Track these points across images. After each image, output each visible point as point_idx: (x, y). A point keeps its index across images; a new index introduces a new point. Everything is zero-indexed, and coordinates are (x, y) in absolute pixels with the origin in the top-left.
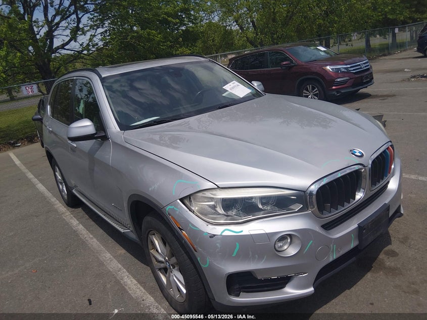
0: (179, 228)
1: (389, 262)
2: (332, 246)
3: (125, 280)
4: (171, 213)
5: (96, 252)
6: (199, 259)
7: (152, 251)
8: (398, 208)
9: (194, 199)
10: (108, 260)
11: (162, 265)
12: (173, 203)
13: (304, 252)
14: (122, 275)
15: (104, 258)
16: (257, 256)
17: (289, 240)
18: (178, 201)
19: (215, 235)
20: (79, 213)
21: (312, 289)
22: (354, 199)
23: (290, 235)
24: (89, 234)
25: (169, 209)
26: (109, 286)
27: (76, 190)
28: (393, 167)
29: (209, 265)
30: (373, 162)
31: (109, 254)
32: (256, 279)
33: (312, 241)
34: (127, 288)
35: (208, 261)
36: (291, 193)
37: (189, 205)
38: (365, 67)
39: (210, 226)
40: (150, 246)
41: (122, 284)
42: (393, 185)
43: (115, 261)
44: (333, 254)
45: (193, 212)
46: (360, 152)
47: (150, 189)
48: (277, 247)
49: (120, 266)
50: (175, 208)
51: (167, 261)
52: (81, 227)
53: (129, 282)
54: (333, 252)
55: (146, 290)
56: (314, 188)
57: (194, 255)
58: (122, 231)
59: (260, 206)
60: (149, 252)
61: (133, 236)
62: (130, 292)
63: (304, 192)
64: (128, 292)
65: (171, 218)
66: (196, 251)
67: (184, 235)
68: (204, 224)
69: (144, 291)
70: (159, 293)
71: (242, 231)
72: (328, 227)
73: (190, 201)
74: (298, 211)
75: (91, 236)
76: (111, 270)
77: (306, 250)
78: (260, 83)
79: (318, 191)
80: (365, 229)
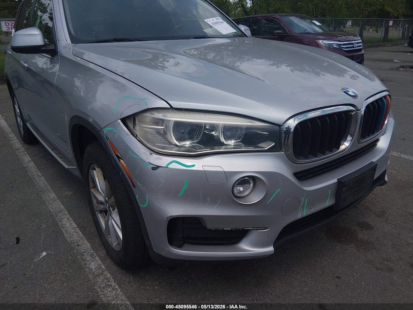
0: (117, 156)
1: (362, 235)
2: (303, 199)
3: (64, 223)
4: (109, 137)
5: (40, 190)
6: (137, 197)
7: (92, 190)
8: (383, 172)
9: (139, 121)
10: (50, 200)
11: (102, 207)
12: (112, 124)
13: (268, 202)
14: (63, 217)
15: (47, 197)
16: (209, 199)
17: (252, 185)
18: (120, 121)
19: (158, 167)
20: (34, 151)
21: (271, 249)
22: (338, 148)
23: (253, 178)
24: (39, 172)
25: (108, 130)
26: (44, 226)
27: (30, 123)
28: (386, 122)
29: (148, 205)
30: (368, 107)
31: (54, 194)
32: (205, 228)
33: (279, 190)
34: (63, 230)
35: (147, 200)
36: (262, 126)
37: (132, 127)
38: (358, 46)
39: (155, 156)
40: (91, 185)
41: (59, 226)
42: (383, 143)
43: (59, 202)
44: (303, 211)
45: (136, 137)
46: (353, 92)
47: (89, 107)
48: (235, 191)
49: (62, 207)
50: (114, 130)
51: (107, 202)
52: (32, 164)
53: (68, 225)
54: (303, 207)
55: (85, 236)
56: (293, 123)
57: (132, 190)
58: (66, 167)
59: (222, 140)
60: (90, 191)
61: (77, 173)
62: (66, 235)
63: (280, 126)
64: (63, 235)
65: (108, 143)
66: (134, 187)
67: (123, 165)
68: (148, 152)
69: (81, 235)
70: (97, 240)
71: (194, 166)
72: (302, 176)
73: (134, 124)
74: (269, 150)
75: (40, 174)
76: (52, 210)
77: (272, 199)
78: (247, 28)
79: (296, 126)
80: (345, 186)
